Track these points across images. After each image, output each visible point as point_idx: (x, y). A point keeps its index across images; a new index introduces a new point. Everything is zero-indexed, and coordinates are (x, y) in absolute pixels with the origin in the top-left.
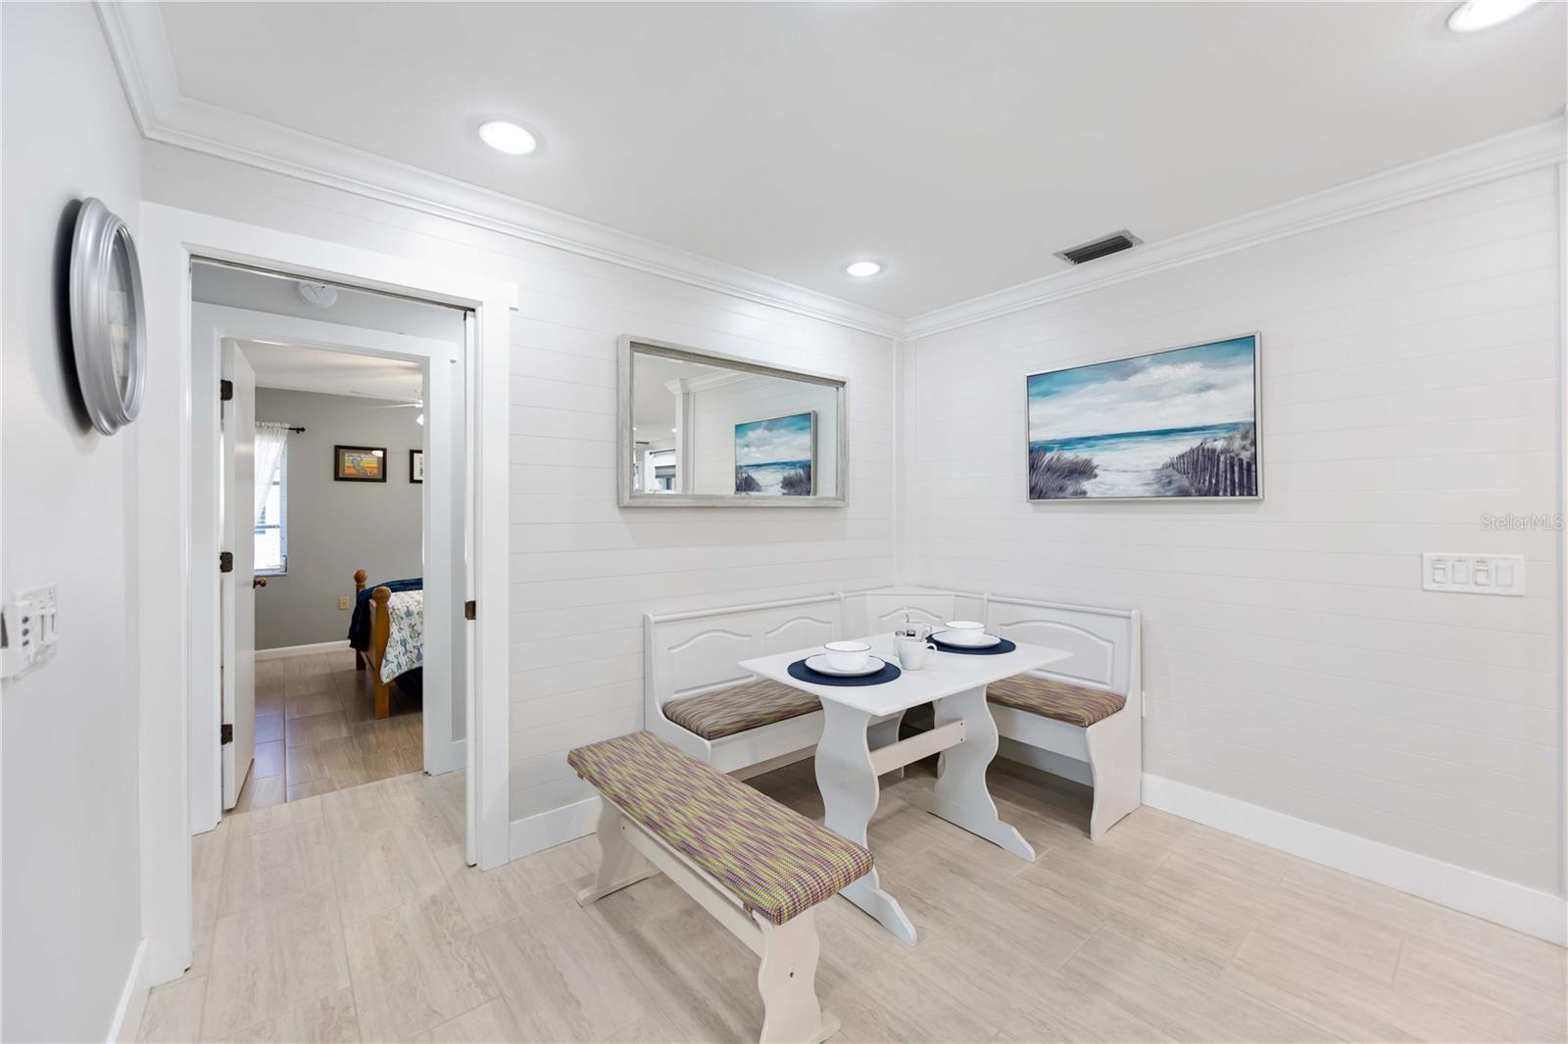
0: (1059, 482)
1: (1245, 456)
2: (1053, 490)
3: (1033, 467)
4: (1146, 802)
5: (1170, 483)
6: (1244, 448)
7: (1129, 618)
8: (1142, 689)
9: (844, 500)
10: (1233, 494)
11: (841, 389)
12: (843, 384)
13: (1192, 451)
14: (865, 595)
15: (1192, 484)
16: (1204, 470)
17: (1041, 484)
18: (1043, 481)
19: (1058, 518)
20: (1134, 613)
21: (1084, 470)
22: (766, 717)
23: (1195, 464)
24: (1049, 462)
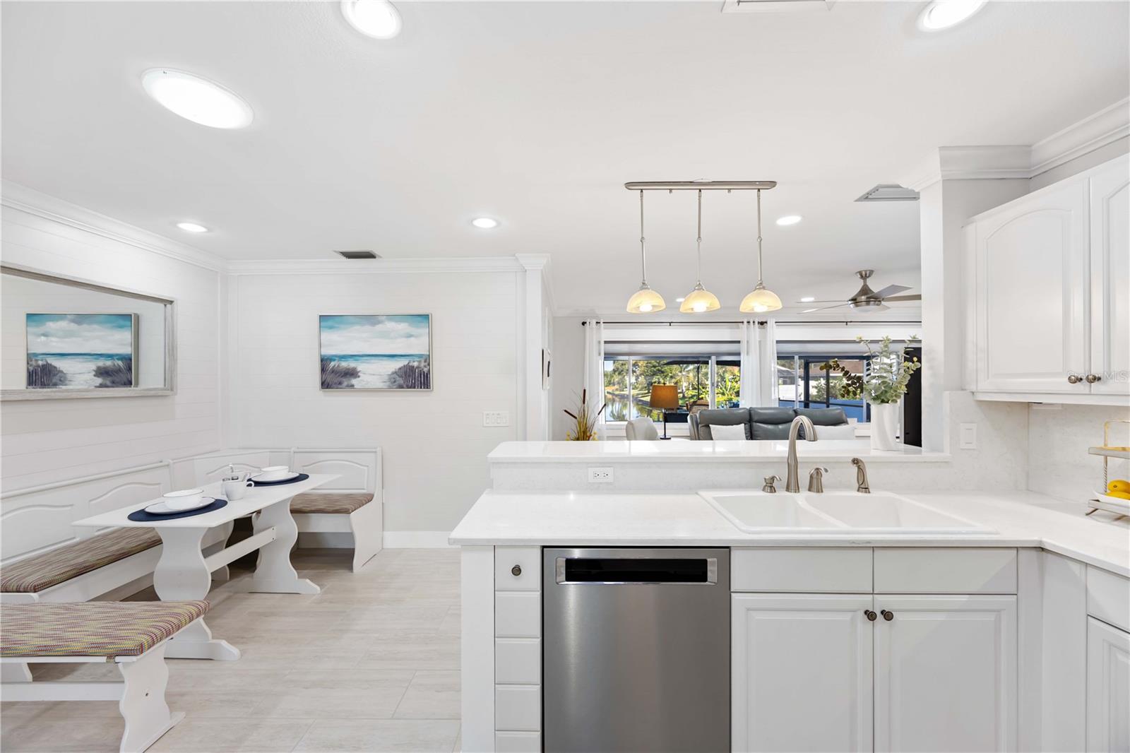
0: (340, 379)
1: (426, 370)
2: (336, 383)
3: (323, 370)
4: (385, 547)
5: (395, 382)
6: (425, 366)
7: (375, 452)
8: (383, 488)
9: (172, 390)
10: (421, 388)
11: (168, 306)
12: (171, 302)
13: (404, 366)
14: (193, 459)
15: (404, 383)
16: (409, 376)
17: (328, 380)
18: (329, 378)
19: (336, 399)
20: (378, 449)
21: (352, 373)
22: (98, 562)
23: (406, 373)
24: (333, 367)
